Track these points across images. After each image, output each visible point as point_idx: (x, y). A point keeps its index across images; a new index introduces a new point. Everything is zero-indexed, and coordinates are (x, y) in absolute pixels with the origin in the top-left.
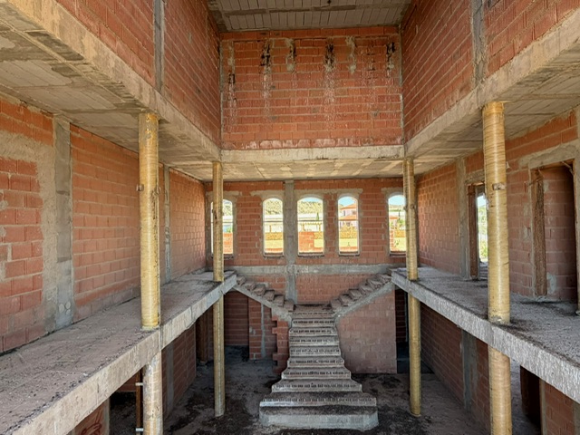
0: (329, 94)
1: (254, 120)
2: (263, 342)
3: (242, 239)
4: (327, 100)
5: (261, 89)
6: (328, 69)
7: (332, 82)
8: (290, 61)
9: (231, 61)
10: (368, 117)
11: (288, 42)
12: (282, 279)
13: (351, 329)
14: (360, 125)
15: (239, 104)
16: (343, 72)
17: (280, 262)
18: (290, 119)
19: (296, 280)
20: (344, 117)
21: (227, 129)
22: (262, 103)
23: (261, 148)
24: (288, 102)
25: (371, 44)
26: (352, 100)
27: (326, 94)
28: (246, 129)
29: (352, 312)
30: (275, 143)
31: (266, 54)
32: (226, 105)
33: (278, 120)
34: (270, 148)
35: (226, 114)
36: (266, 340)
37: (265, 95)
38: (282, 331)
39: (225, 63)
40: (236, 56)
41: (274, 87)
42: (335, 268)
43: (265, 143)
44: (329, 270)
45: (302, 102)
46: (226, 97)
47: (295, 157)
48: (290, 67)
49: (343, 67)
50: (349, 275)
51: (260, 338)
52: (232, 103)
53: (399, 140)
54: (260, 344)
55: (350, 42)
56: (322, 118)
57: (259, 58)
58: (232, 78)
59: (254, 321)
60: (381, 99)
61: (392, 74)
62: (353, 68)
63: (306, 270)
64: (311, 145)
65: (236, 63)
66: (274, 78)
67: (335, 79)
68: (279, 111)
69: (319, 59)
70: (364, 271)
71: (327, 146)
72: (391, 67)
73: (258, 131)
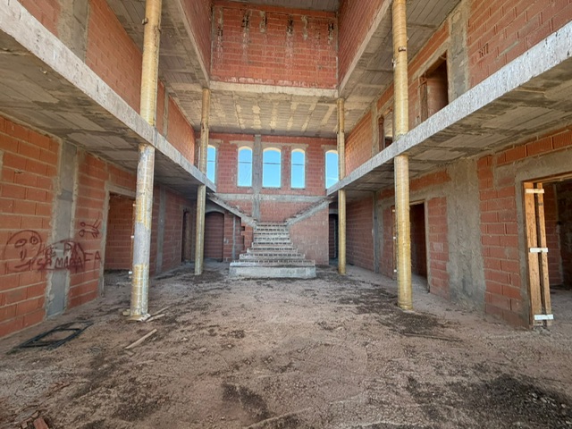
0: (289, 51)
1: (235, 62)
2: (234, 249)
3: (222, 174)
4: (287, 55)
5: (241, 42)
6: (289, 35)
7: (291, 44)
8: (262, 27)
9: (220, 21)
10: (315, 70)
11: (262, 13)
12: (249, 204)
13: (298, 234)
14: (309, 74)
15: (225, 50)
16: (299, 37)
17: (248, 191)
18: (261, 65)
19: (260, 204)
20: (298, 67)
21: (214, 67)
22: (241, 51)
23: (239, 82)
24: (260, 53)
25: (319, 23)
26: (304, 57)
27: (287, 51)
28: (229, 68)
29: (299, 221)
30: (250, 80)
31: (246, 19)
32: (215, 50)
33: (253, 64)
34: (246, 83)
35: (215, 56)
36: (236, 247)
37: (244, 46)
38: (248, 234)
39: (216, 22)
40: (224, 18)
41: (250, 42)
42: (288, 198)
43: (242, 79)
44: (283, 199)
45: (270, 54)
46: (216, 44)
47: (263, 91)
48: (263, 31)
49: (299, 35)
50: (297, 203)
51: (231, 246)
52: (220, 49)
53: (335, 86)
54: (231, 251)
55: (304, 19)
56: (284, 66)
57: (240, 21)
58: (221, 31)
59: (228, 233)
60: (324, 58)
61: (331, 43)
62: (306, 36)
63: (267, 198)
64: (275, 84)
65: (224, 23)
66: (250, 36)
67: (293, 41)
68: (254, 58)
69: (282, 28)
70: (308, 200)
71: (286, 86)
72: (331, 38)
73: (237, 71)
